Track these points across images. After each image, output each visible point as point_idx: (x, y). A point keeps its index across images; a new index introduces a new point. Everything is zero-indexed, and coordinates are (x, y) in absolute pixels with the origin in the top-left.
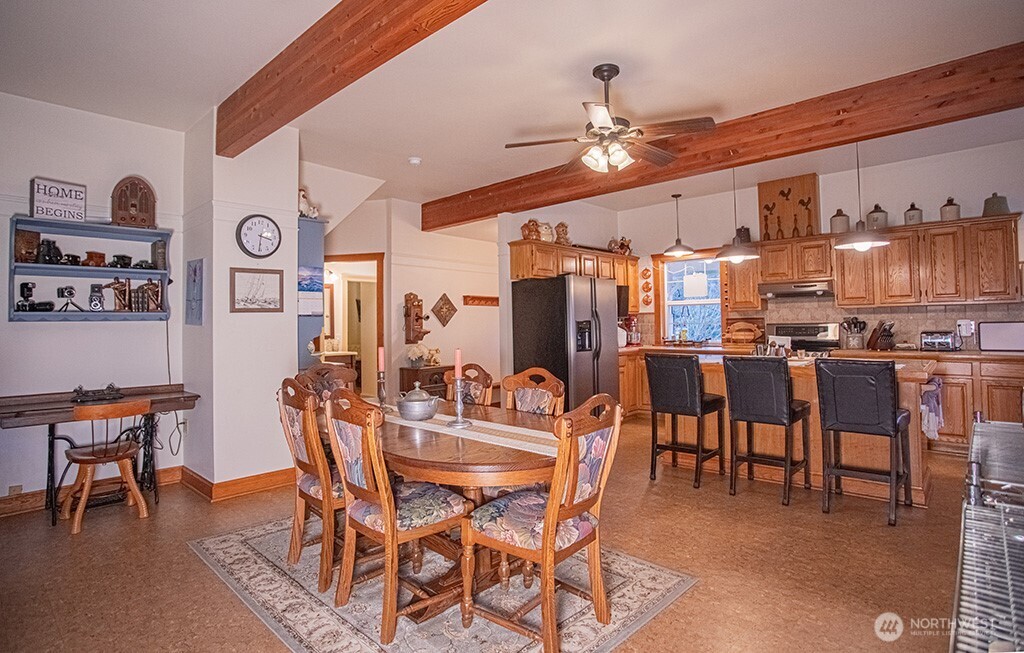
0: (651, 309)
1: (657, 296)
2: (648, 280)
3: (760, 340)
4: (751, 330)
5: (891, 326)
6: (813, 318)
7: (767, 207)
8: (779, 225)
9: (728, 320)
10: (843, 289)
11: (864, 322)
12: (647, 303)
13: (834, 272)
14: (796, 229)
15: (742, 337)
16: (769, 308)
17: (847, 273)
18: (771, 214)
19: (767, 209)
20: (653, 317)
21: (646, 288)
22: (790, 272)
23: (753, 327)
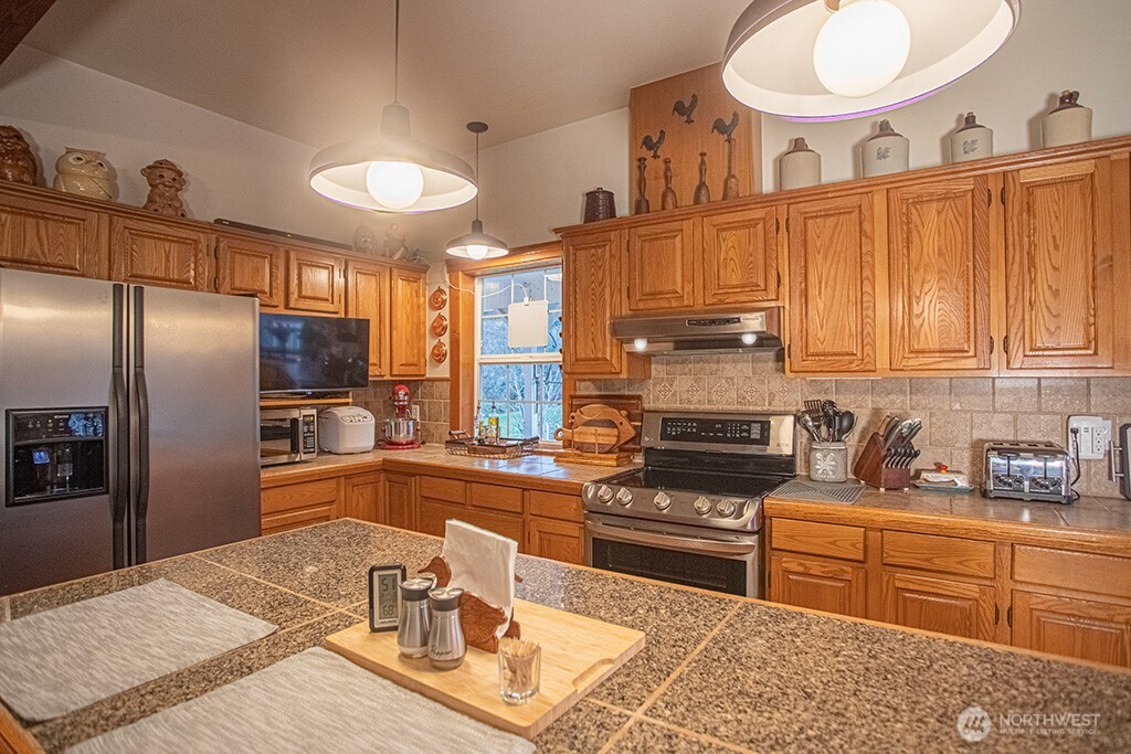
0: (444, 371)
1: (455, 343)
2: (442, 312)
3: (631, 446)
4: (612, 424)
5: (914, 429)
6: (742, 399)
7: (648, 143)
8: (667, 179)
9: (572, 397)
10: (805, 333)
11: (850, 415)
12: (438, 357)
13: (785, 289)
14: (702, 184)
15: (592, 440)
16: (653, 373)
17: (814, 292)
18: (656, 156)
19: (646, 145)
20: (447, 387)
21: (438, 330)
22: (688, 288)
23: (619, 416)
